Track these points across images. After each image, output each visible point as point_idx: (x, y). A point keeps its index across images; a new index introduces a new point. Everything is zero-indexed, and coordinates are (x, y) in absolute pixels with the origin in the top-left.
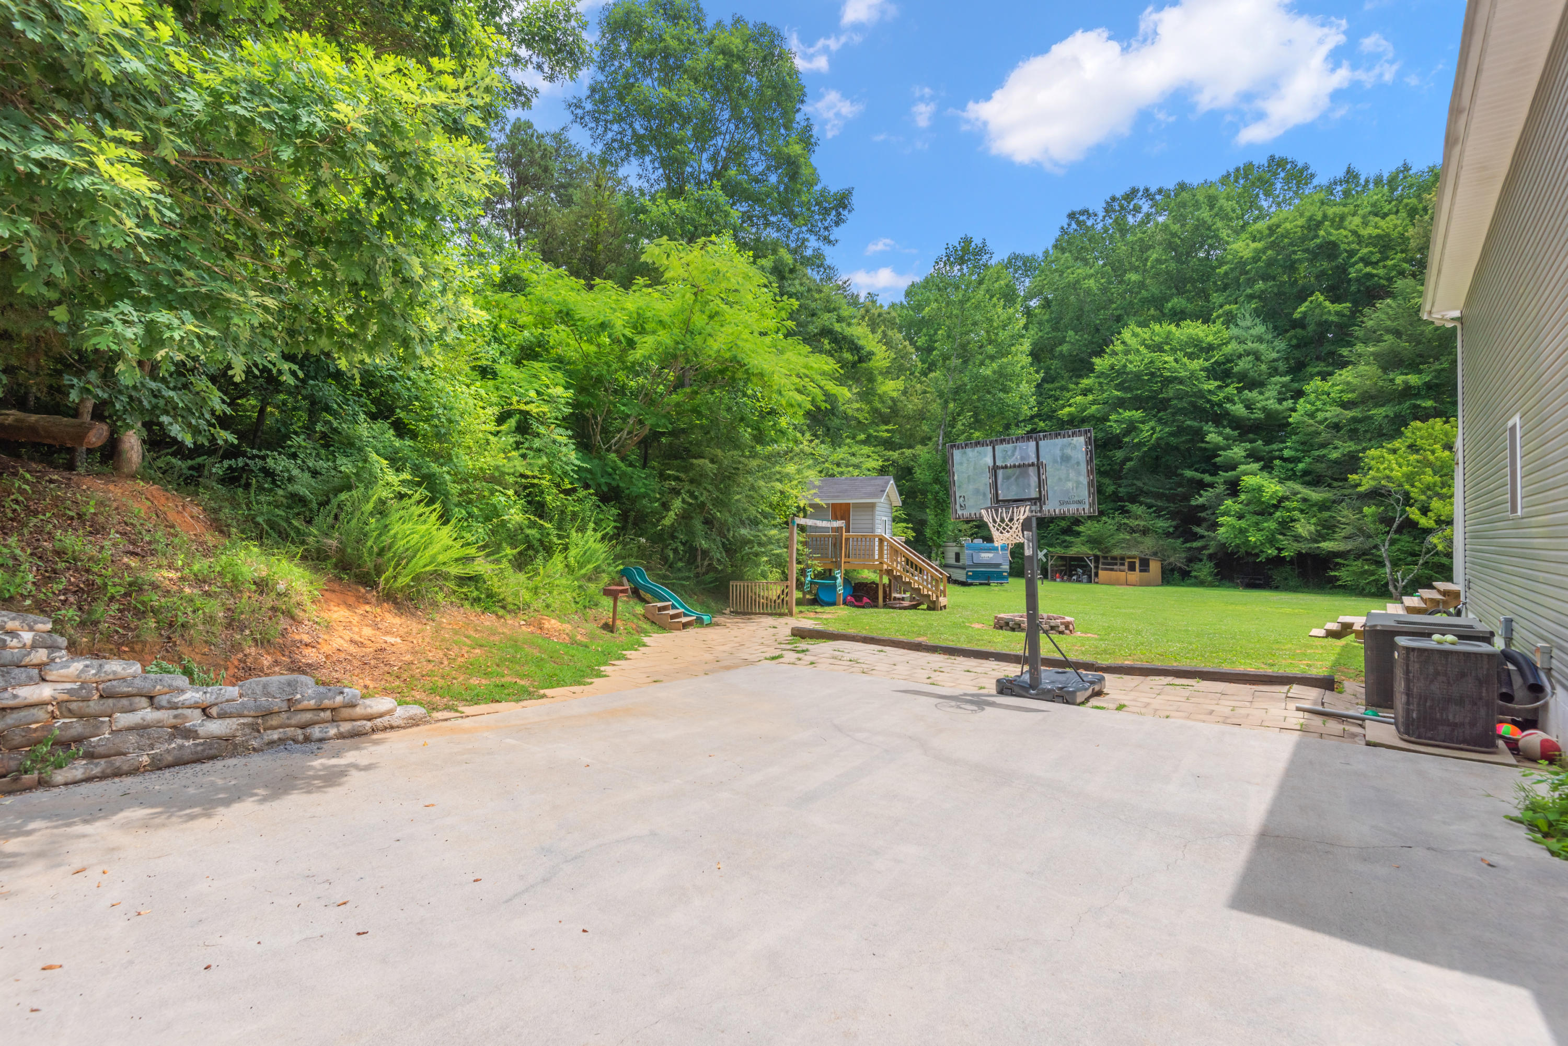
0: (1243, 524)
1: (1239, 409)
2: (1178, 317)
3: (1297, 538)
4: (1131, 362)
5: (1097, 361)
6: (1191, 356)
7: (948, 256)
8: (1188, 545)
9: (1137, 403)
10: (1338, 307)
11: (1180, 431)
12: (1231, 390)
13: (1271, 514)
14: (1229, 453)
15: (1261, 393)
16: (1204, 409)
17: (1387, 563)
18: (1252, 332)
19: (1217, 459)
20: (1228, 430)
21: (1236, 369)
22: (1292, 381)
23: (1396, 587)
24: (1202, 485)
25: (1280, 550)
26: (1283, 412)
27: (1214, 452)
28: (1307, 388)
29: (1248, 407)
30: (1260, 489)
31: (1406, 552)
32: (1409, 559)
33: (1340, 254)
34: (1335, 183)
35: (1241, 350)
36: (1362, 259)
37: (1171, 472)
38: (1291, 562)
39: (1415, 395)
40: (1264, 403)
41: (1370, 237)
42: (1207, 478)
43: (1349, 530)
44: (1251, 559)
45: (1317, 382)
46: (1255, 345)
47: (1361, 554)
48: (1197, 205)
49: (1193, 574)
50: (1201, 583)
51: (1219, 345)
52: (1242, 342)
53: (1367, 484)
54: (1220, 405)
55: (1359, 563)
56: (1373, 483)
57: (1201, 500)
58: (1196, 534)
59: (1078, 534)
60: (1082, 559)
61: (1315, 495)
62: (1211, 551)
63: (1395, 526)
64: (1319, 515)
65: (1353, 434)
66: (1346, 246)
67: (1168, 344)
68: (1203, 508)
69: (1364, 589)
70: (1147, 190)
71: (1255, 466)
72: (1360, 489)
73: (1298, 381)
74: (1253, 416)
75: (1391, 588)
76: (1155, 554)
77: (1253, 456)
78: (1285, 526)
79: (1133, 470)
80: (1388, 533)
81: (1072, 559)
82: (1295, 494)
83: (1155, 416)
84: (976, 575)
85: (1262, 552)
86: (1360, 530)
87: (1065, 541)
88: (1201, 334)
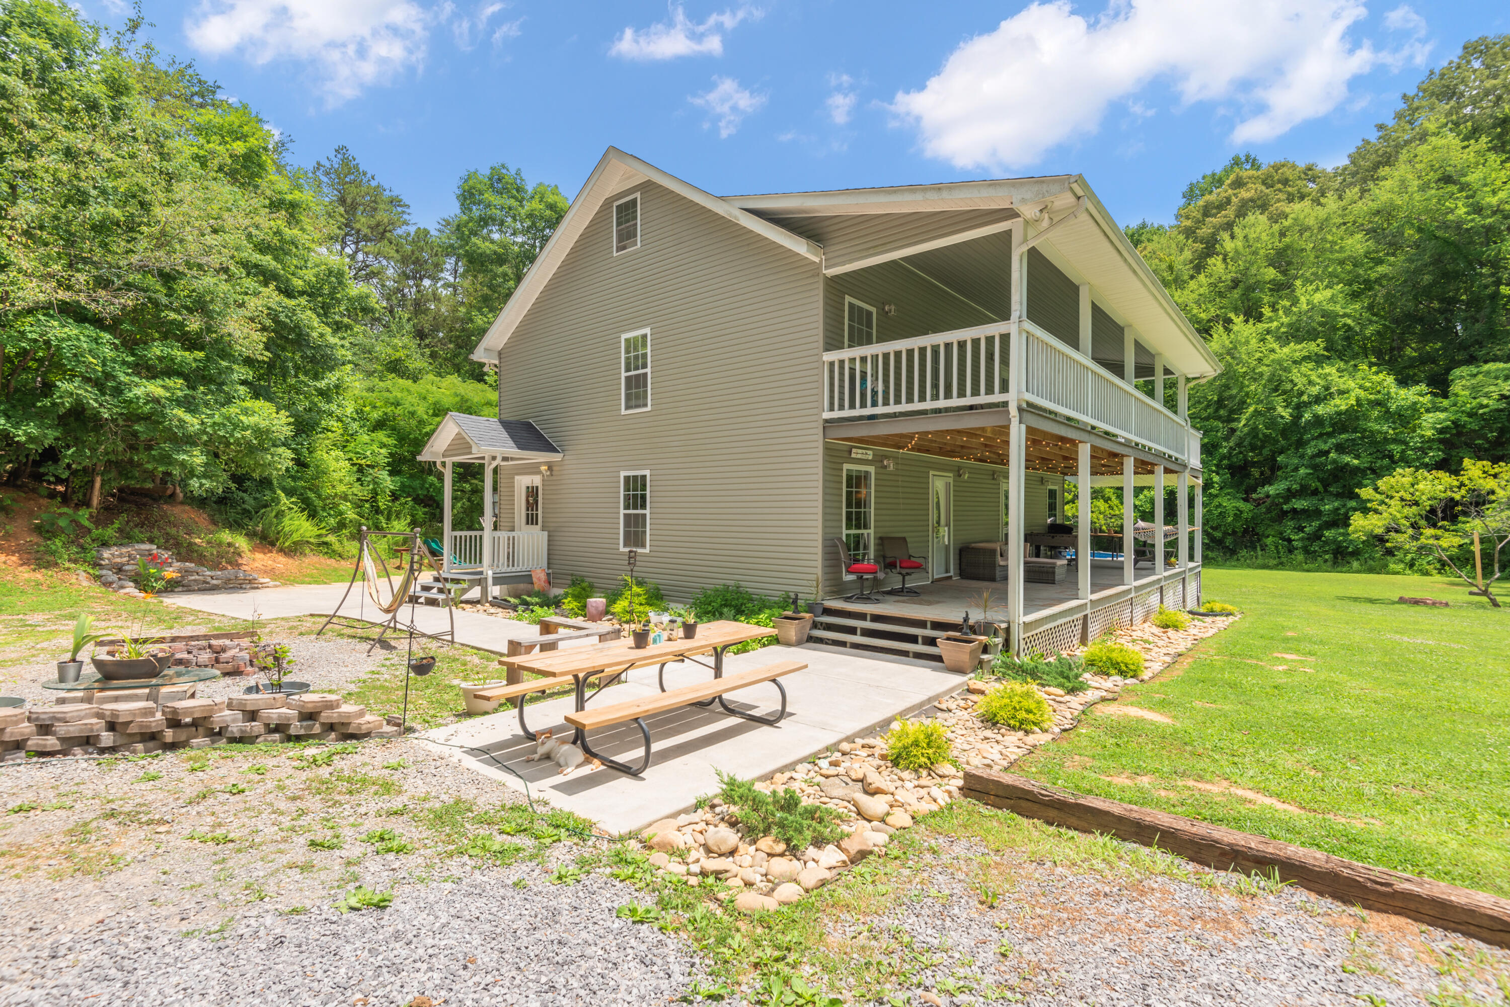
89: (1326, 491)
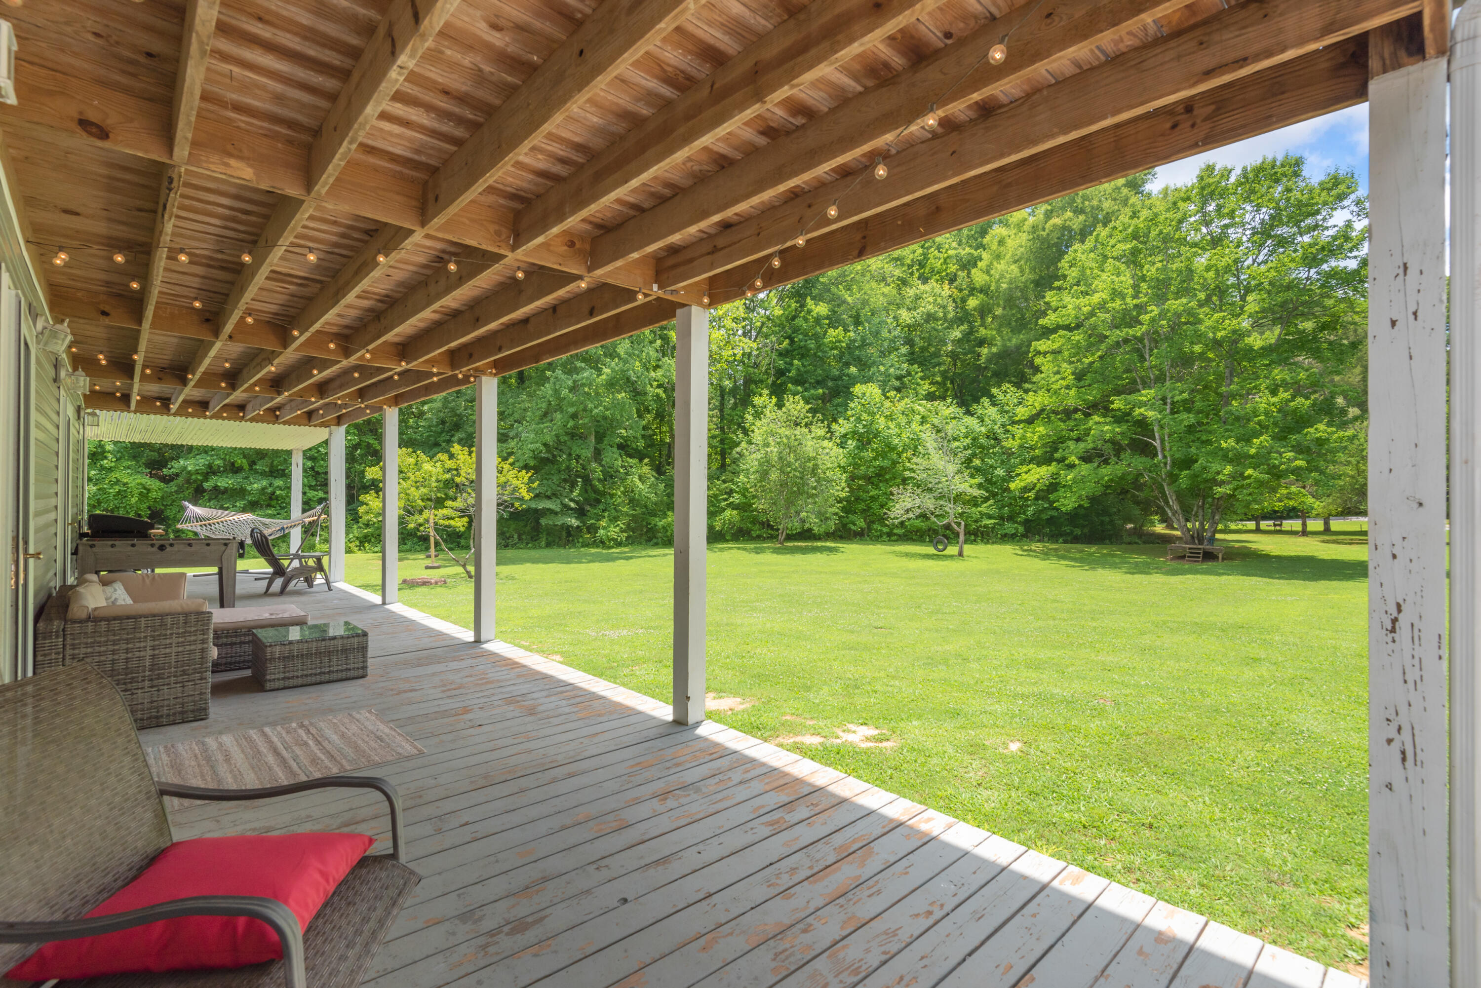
89: (251, 469)
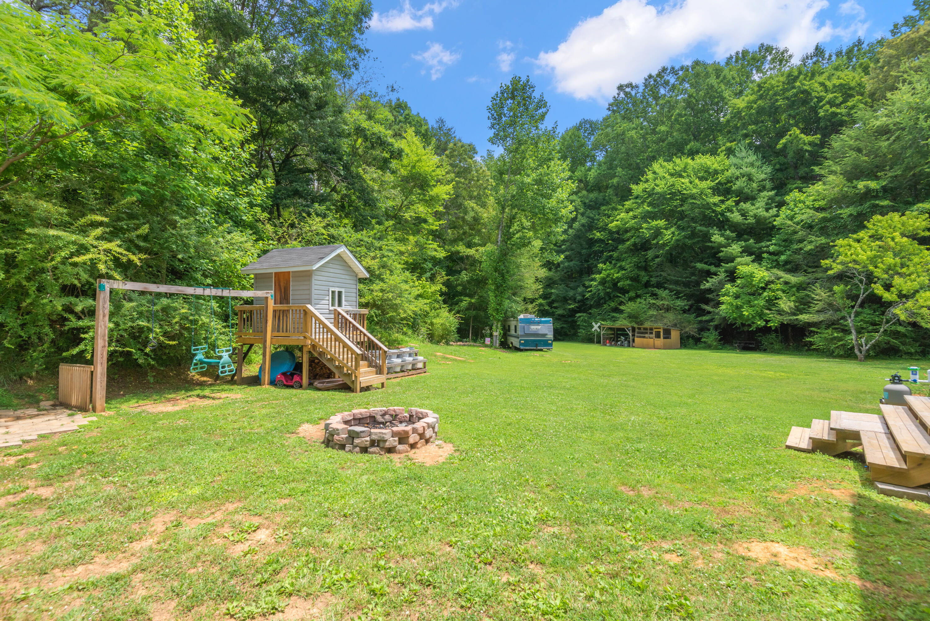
0: (739, 302)
1: (736, 217)
2: (692, 154)
3: (780, 312)
4: (657, 186)
5: (634, 187)
6: (701, 179)
7: (502, 93)
8: (699, 319)
9: (662, 215)
10: (810, 138)
11: (693, 235)
12: (730, 203)
13: (760, 294)
14: (729, 249)
15: (753, 204)
16: (710, 218)
17: (853, 331)
18: (746, 160)
19: (721, 254)
20: (728, 232)
21: (734, 188)
22: (776, 195)
23: (861, 352)
24: (709, 274)
25: (767, 321)
26: (770, 218)
27: (717, 250)
28: (787, 198)
29: (743, 215)
30: (751, 276)
31: (867, 322)
32: (871, 328)
33: (812, 100)
34: (807, 58)
35: (738, 173)
36: (829, 103)
37: (686, 265)
38: (776, 330)
39: (874, 197)
40: (755, 211)
41: (834, 86)
42: (713, 269)
43: (820, 305)
44: (746, 329)
45: (796, 194)
46: (748, 169)
47: (831, 324)
48: (707, 75)
49: (703, 340)
50: (709, 347)
51: (723, 171)
52: (738, 167)
53: (837, 268)
54: (722, 214)
55: (830, 331)
56: (840, 267)
57: (708, 285)
58: (704, 310)
59: (621, 312)
60: (623, 330)
61: (793, 279)
62: (716, 323)
63: (859, 301)
64: (797, 294)
65: (823, 231)
66: (816, 94)
67: (685, 172)
68: (710, 291)
69: (833, 352)
70: (673, 68)
71: (749, 259)
72: (830, 272)
73: (781, 195)
74: (747, 222)
75: (856, 351)
76: (675, 325)
77: (747, 251)
78: (771, 303)
79: (660, 265)
80: (853, 307)
81: (619, 329)
82: (779, 279)
83: (675, 224)
84: (527, 343)
85: (753, 323)
86: (830, 305)
87: (613, 317)
88: (709, 163)
